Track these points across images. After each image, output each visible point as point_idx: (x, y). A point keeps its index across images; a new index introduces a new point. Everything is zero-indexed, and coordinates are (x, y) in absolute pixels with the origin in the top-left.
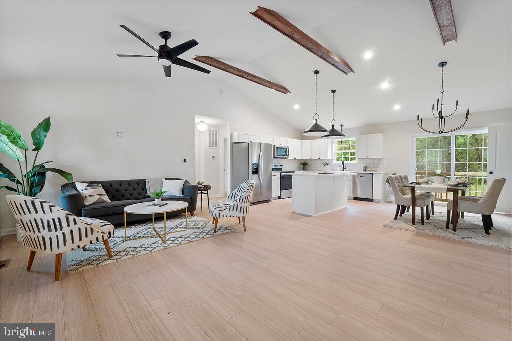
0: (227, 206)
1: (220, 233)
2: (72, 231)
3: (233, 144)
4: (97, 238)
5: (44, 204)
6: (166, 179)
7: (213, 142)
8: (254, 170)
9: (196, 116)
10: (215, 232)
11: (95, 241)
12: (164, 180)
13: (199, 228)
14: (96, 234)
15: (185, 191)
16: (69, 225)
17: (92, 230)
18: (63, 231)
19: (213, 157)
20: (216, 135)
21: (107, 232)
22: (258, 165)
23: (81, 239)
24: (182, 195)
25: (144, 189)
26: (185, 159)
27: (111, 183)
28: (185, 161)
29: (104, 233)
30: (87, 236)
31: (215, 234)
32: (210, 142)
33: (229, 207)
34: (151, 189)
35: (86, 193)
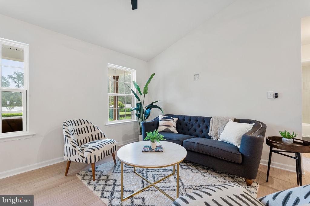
2: (67, 147)
6: (236, 120)
12: (231, 122)
24: (239, 147)
25: (208, 127)
26: (276, 94)
28: (276, 97)
29: (84, 158)
30: (73, 155)
34: (212, 130)
35: (161, 123)
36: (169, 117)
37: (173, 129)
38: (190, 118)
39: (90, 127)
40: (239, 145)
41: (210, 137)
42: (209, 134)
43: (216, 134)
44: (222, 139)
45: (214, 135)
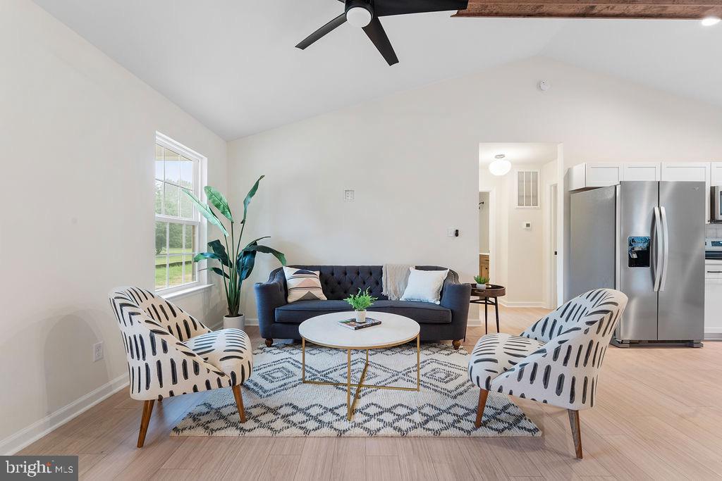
0: (514, 359)
1: (491, 433)
2: (159, 363)
3: (571, 194)
4: (208, 383)
5: (124, 308)
6: (417, 268)
7: (528, 197)
8: (635, 256)
9: (480, 144)
10: (478, 424)
11: (202, 387)
12: (413, 270)
13: (447, 393)
14: (203, 376)
15: (445, 294)
16: (154, 352)
17: (196, 366)
18: (145, 362)
19: (528, 225)
20: (535, 181)
21: (228, 372)
22: (651, 242)
23: (175, 381)
24: (438, 303)
25: (378, 283)
26: (457, 231)
27: (332, 270)
28: (457, 234)
29: (222, 374)
30: (186, 376)
31: (474, 433)
32: (520, 197)
33: (517, 368)
34: (389, 285)
35: (292, 283)
36: (304, 270)
37: (319, 293)
38: (345, 270)
39: (161, 307)
40: (437, 300)
41: (386, 298)
42: (384, 293)
43: (395, 292)
44: (409, 297)
45: (393, 293)
